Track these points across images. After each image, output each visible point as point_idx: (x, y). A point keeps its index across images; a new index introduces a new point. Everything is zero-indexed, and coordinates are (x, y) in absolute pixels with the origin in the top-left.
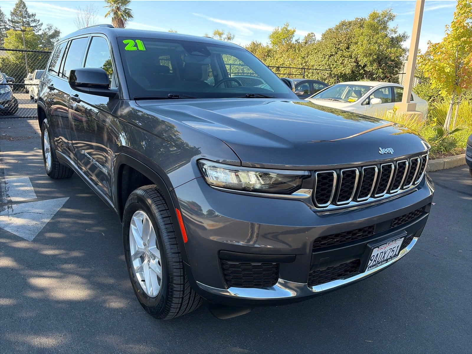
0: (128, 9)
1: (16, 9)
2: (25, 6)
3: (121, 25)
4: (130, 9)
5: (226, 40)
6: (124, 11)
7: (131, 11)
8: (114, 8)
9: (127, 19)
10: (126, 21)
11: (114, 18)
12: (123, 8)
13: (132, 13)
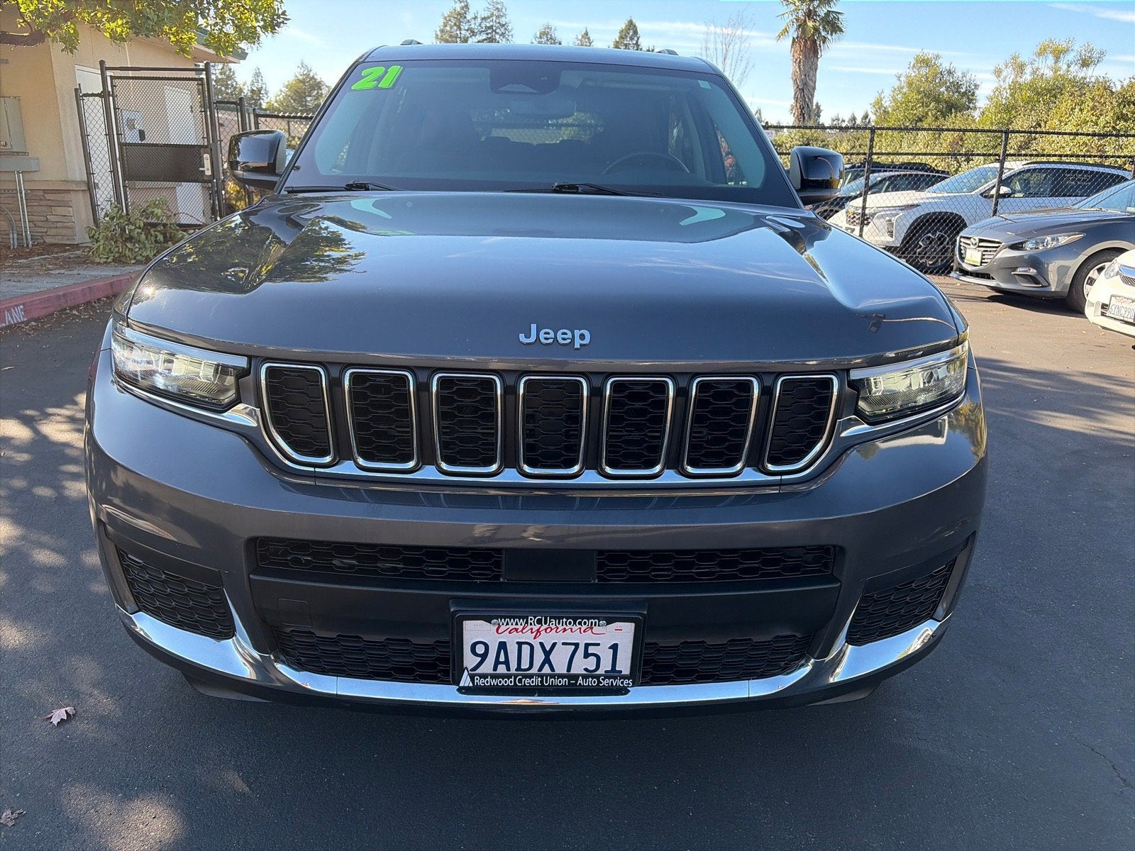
0: (833, 12)
1: (618, 42)
2: (636, 32)
3: (812, 53)
4: (839, 13)
5: (1074, 68)
6: (822, 19)
7: (840, 16)
8: (801, 14)
9: (829, 37)
10: (824, 42)
11: (797, 38)
12: (822, 12)
13: (844, 22)
